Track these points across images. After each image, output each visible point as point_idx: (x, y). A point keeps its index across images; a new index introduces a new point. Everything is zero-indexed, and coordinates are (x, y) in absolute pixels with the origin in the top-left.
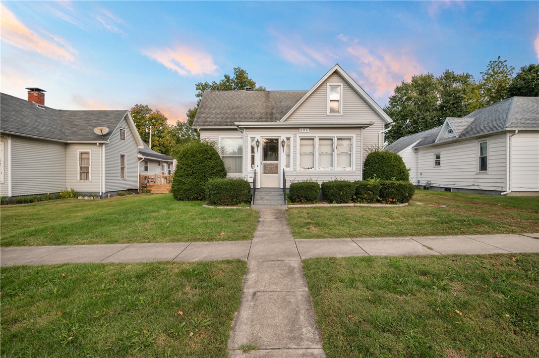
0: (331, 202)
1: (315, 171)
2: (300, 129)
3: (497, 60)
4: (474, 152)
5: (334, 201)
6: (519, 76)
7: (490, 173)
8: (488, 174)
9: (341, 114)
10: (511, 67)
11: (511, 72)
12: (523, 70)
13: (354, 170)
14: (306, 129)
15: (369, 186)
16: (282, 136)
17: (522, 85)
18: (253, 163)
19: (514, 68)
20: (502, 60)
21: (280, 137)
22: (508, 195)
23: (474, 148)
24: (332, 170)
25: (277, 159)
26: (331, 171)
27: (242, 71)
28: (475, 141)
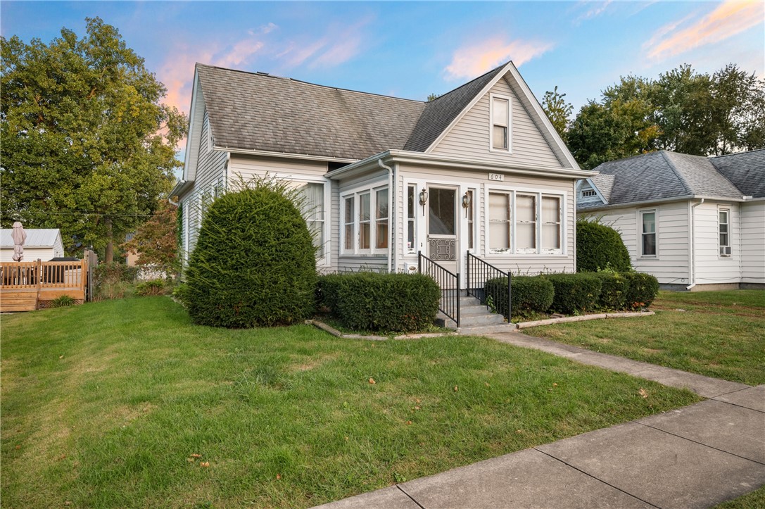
0: (570, 313)
1: (512, 255)
2: (490, 175)
3: (553, 91)
4: (633, 227)
5: (576, 312)
6: (579, 119)
7: (661, 258)
8: (658, 260)
9: (510, 152)
10: (570, 104)
11: (569, 111)
12: (584, 110)
13: (566, 254)
14: (499, 175)
15: (618, 282)
16: (461, 184)
17: (587, 132)
18: (411, 238)
19: (572, 107)
20: (560, 92)
21: (459, 186)
22: (692, 291)
23: (633, 221)
24: (535, 253)
25: (452, 232)
26: (535, 255)
27: (108, 27)
28: (634, 210)
